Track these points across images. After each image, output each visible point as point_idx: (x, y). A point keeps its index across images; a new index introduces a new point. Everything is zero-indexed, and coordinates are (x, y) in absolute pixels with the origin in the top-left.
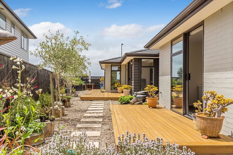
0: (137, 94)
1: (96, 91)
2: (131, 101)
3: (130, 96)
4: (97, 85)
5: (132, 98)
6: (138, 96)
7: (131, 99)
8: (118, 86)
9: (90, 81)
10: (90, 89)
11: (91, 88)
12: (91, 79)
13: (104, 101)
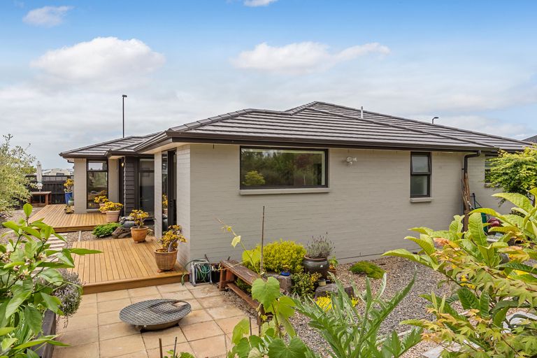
0: (126, 220)
1: (54, 210)
2: (114, 233)
3: (114, 225)
4: (58, 193)
5: (116, 227)
6: (127, 222)
7: (114, 229)
8: (101, 200)
9: (40, 185)
10: (42, 204)
11: (43, 201)
12: (43, 182)
13: (67, 234)
